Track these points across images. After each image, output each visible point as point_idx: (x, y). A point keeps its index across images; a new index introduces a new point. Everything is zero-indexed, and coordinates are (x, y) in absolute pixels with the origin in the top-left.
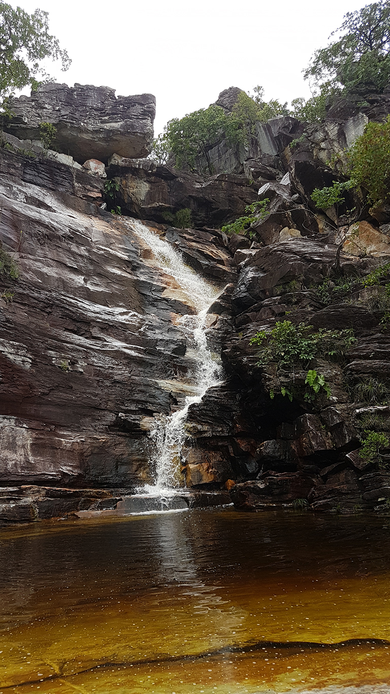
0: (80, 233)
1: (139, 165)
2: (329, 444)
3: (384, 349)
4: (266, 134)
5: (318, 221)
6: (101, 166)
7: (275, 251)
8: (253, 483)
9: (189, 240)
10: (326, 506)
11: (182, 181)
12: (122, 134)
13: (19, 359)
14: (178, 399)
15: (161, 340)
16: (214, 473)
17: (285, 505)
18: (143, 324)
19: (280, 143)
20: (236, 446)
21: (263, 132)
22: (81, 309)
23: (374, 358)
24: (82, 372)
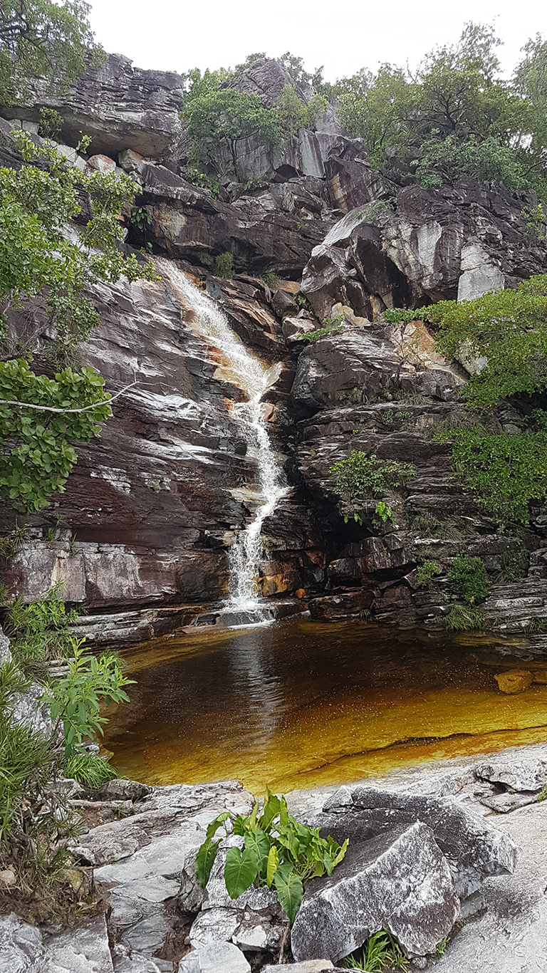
0: (120, 293)
1: (177, 195)
2: (389, 564)
3: (438, 483)
4: (312, 148)
5: (373, 304)
6: (112, 165)
7: (337, 349)
8: (330, 599)
9: (232, 296)
10: (388, 618)
11: (224, 218)
12: (143, 130)
13: (120, 485)
14: (251, 510)
15: (223, 438)
16: (287, 583)
17: (353, 615)
18: (203, 419)
19: (329, 170)
20: (307, 559)
21: (308, 143)
22: (147, 408)
23: (430, 492)
24: (168, 490)
